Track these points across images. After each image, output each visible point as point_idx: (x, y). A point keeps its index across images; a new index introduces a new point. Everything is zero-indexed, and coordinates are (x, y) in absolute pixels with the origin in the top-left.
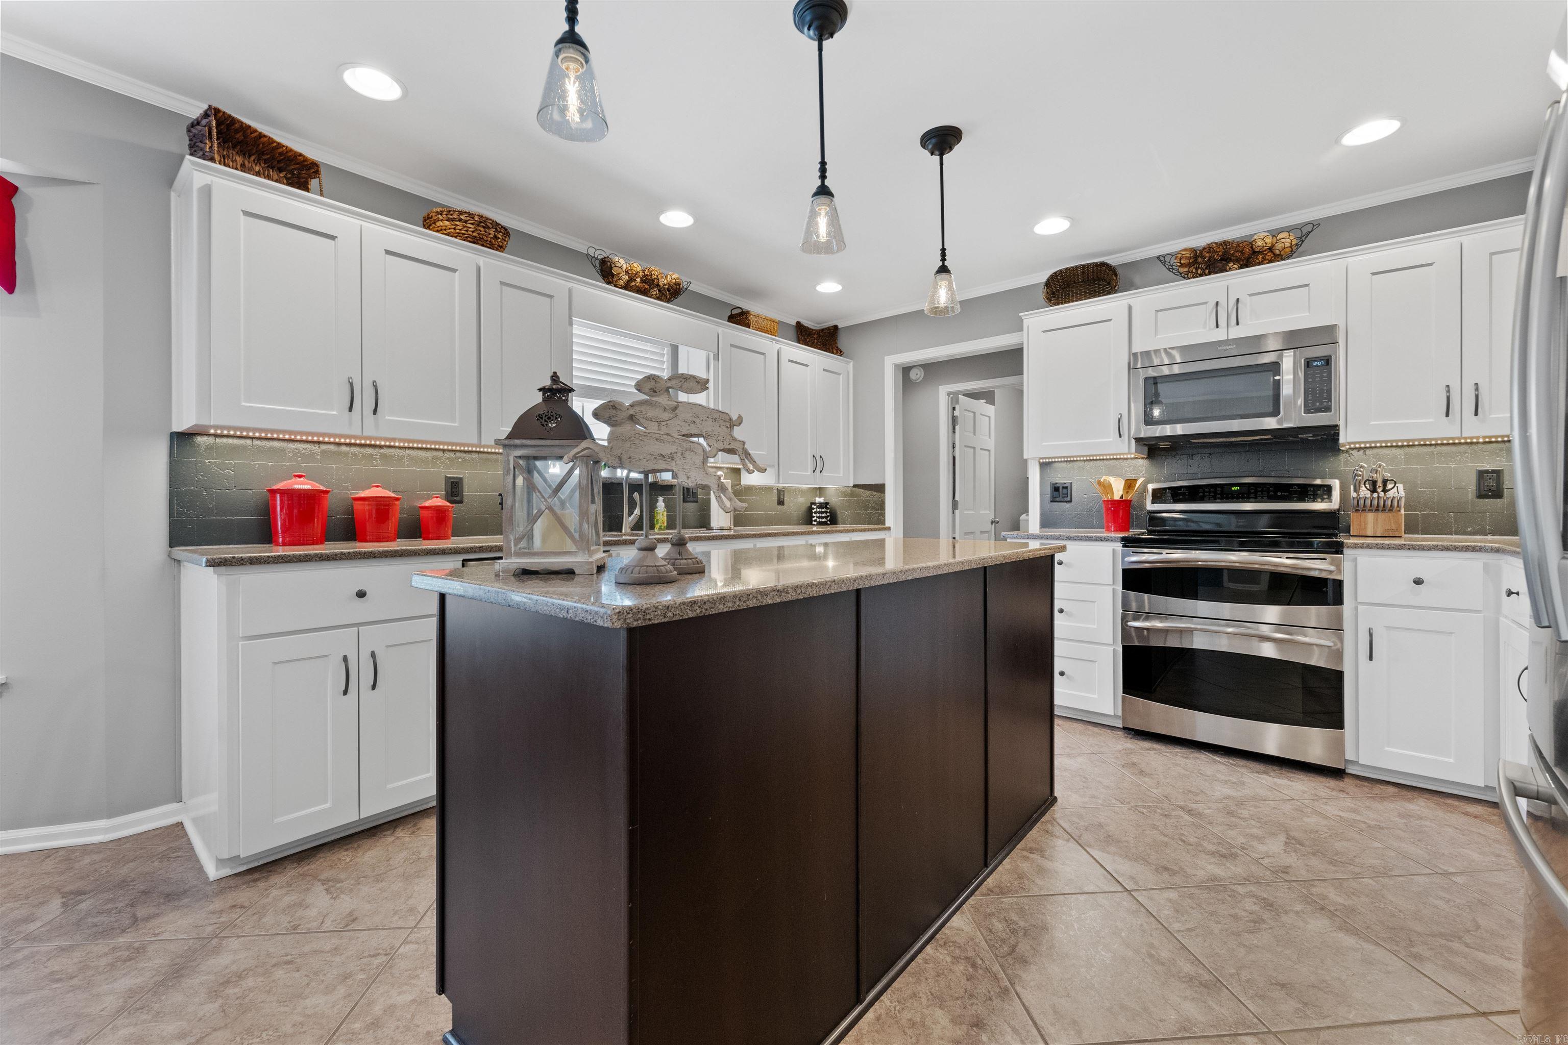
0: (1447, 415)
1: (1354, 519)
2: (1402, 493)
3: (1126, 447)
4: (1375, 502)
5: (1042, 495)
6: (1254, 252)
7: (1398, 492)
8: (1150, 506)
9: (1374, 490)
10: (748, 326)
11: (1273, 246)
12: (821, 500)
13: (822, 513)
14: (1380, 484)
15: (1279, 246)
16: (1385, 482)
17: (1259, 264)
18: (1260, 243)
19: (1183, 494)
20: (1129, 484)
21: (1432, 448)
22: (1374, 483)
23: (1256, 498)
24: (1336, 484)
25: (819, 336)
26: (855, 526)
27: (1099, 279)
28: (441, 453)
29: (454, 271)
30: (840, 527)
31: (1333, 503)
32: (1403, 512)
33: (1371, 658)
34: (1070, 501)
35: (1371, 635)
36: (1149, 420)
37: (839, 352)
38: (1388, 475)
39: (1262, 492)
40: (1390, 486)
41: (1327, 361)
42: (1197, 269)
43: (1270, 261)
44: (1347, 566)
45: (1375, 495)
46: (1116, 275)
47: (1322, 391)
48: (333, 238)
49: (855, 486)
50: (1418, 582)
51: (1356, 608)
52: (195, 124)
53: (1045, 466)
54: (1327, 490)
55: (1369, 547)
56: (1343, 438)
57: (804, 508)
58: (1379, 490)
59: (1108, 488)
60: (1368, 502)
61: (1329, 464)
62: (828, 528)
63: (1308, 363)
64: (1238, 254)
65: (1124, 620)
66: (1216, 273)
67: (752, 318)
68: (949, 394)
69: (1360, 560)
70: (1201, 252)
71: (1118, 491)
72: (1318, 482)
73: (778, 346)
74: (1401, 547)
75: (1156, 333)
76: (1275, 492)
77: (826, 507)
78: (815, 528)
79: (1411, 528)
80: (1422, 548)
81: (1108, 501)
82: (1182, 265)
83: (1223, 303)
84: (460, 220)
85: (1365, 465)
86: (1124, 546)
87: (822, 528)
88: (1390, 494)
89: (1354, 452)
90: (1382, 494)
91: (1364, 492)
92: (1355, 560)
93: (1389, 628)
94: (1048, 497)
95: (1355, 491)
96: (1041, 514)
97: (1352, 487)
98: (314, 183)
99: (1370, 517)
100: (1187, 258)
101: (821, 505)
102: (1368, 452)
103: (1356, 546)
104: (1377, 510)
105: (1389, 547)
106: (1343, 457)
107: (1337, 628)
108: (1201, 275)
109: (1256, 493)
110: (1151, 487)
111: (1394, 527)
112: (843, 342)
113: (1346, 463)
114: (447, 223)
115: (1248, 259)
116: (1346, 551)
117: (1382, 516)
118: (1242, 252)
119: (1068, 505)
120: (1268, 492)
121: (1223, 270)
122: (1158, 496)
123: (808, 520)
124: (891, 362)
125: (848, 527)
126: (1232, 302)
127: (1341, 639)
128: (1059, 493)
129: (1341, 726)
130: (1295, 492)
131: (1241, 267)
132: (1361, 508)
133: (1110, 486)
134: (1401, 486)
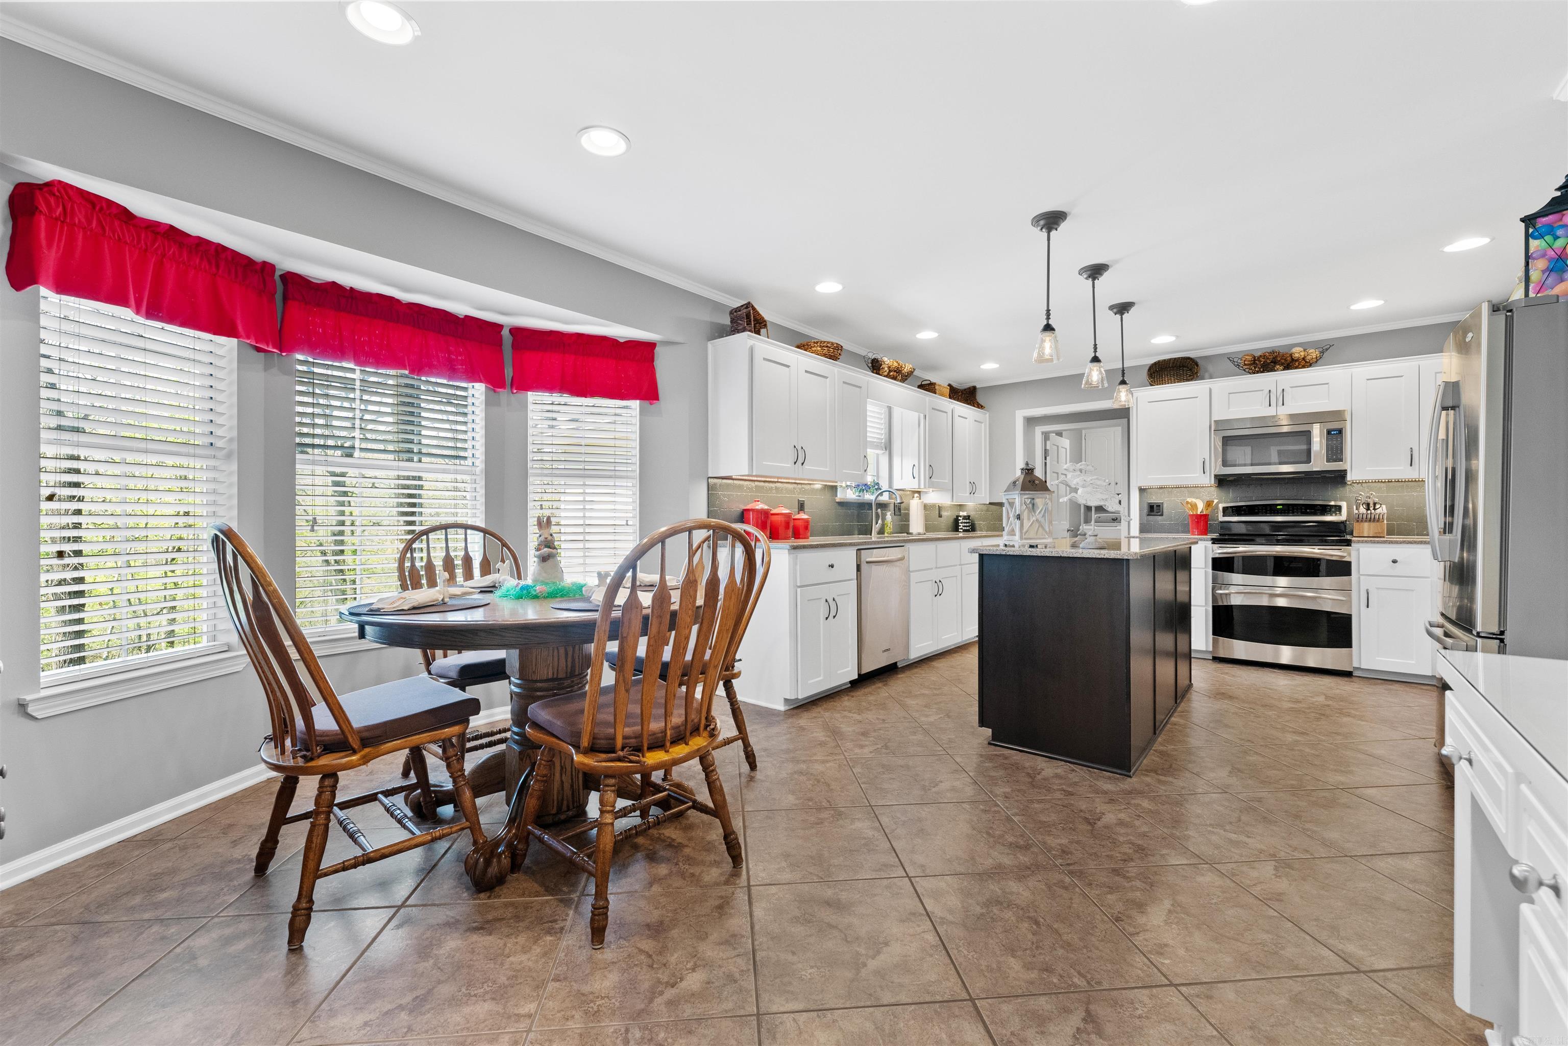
0: (1411, 465)
1: (1356, 526)
2: (1385, 511)
3: (1208, 480)
4: (1369, 516)
5: (1141, 510)
6: (1293, 360)
7: (1382, 510)
8: (1221, 518)
9: (1368, 509)
10: (935, 393)
11: (1305, 357)
12: (965, 514)
13: (966, 523)
14: (1372, 505)
15: (1309, 358)
16: (1375, 504)
17: (1296, 368)
18: (1297, 355)
19: (1244, 510)
20: (1209, 504)
21: (1402, 483)
22: (1368, 505)
23: (1293, 513)
24: (1344, 505)
25: (962, 393)
26: (990, 533)
27: (1184, 366)
28: (795, 485)
29: (826, 378)
30: (978, 533)
31: (1343, 517)
32: (1385, 522)
33: (1368, 607)
34: (1162, 515)
35: (1368, 593)
36: (1225, 464)
37: (980, 406)
38: (1376, 500)
39: (1297, 509)
40: (1378, 506)
41: (1340, 431)
42: (1255, 368)
43: (1304, 367)
44: (1354, 554)
45: (1369, 512)
46: (1197, 366)
47: (1337, 447)
48: (788, 366)
49: (990, 504)
50: (1395, 562)
51: (1359, 578)
52: (737, 310)
53: (1142, 490)
54: (1338, 509)
55: (1366, 542)
56: (1349, 477)
57: (951, 520)
58: (1371, 509)
59: (1194, 506)
60: (1365, 516)
61: (1340, 491)
62: (971, 534)
63: (1329, 432)
64: (1283, 361)
65: (1213, 589)
66: (1268, 371)
67: (937, 387)
68: (1043, 433)
69: (1361, 549)
70: (1258, 358)
71: (1201, 507)
72: (1332, 503)
73: (952, 406)
74: (1385, 542)
75: (1229, 408)
76: (1306, 510)
77: (969, 519)
78: (961, 535)
79: (1390, 532)
80: (1397, 542)
81: (1193, 515)
82: (1245, 365)
83: (1274, 391)
84: (827, 347)
85: (1363, 495)
86: (1212, 543)
87: (967, 534)
88: (1378, 511)
89: (1355, 485)
90: (1373, 511)
91: (1362, 510)
92: (1358, 550)
93: (1378, 589)
94: (1146, 511)
95: (1357, 509)
96: (1140, 524)
97: (1355, 507)
98: (763, 331)
99: (1366, 525)
100: (1249, 361)
101: (965, 518)
102: (1363, 485)
103: (1359, 542)
104: (1370, 521)
105: (1378, 542)
106: (1348, 488)
107: (1347, 590)
108: (1258, 372)
109: (1293, 509)
110: (1221, 506)
111: (1380, 531)
112: (980, 398)
113: (1350, 491)
114: (819, 348)
115: (1288, 365)
116: (1352, 545)
117: (1372, 524)
118: (1285, 360)
119: (1160, 518)
120: (1301, 509)
121: (1272, 370)
122: (1226, 511)
123: (956, 528)
124: (1020, 416)
125: (984, 533)
126: (1280, 391)
127: (1350, 596)
128: (1154, 509)
129: (1351, 647)
130: (1318, 510)
131: (1284, 370)
132: (1360, 519)
133: (1196, 505)
134: (1384, 506)
